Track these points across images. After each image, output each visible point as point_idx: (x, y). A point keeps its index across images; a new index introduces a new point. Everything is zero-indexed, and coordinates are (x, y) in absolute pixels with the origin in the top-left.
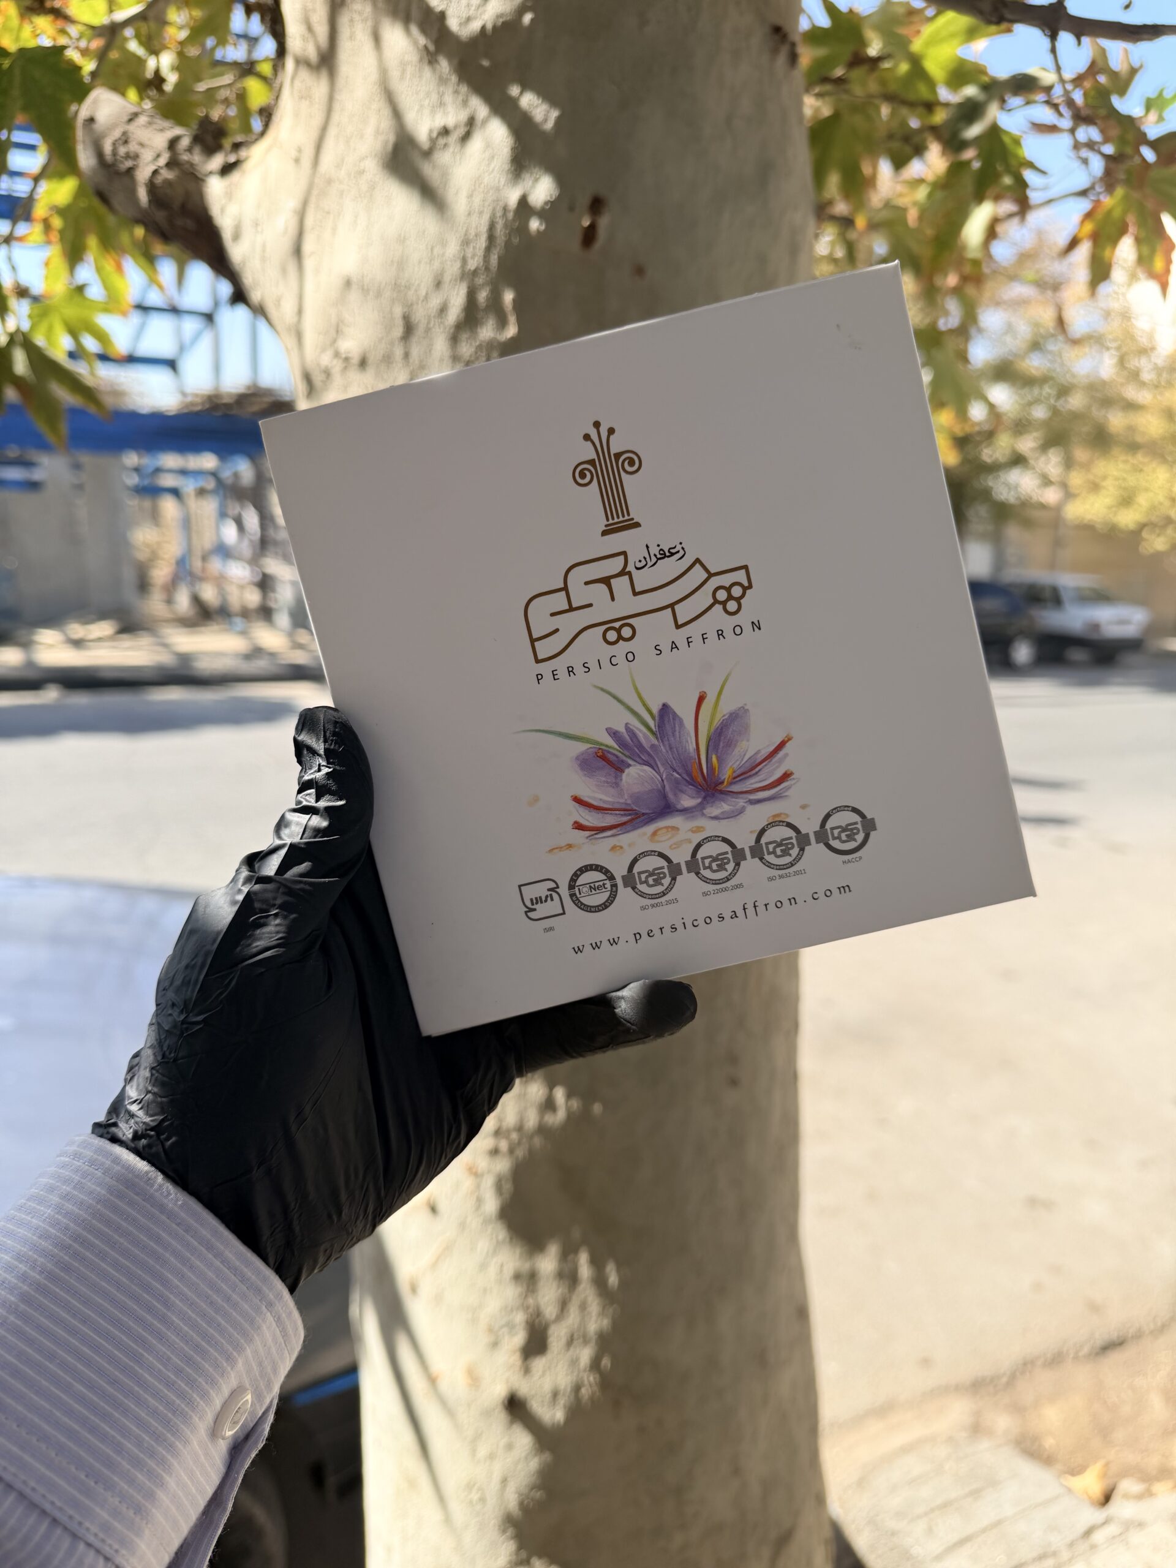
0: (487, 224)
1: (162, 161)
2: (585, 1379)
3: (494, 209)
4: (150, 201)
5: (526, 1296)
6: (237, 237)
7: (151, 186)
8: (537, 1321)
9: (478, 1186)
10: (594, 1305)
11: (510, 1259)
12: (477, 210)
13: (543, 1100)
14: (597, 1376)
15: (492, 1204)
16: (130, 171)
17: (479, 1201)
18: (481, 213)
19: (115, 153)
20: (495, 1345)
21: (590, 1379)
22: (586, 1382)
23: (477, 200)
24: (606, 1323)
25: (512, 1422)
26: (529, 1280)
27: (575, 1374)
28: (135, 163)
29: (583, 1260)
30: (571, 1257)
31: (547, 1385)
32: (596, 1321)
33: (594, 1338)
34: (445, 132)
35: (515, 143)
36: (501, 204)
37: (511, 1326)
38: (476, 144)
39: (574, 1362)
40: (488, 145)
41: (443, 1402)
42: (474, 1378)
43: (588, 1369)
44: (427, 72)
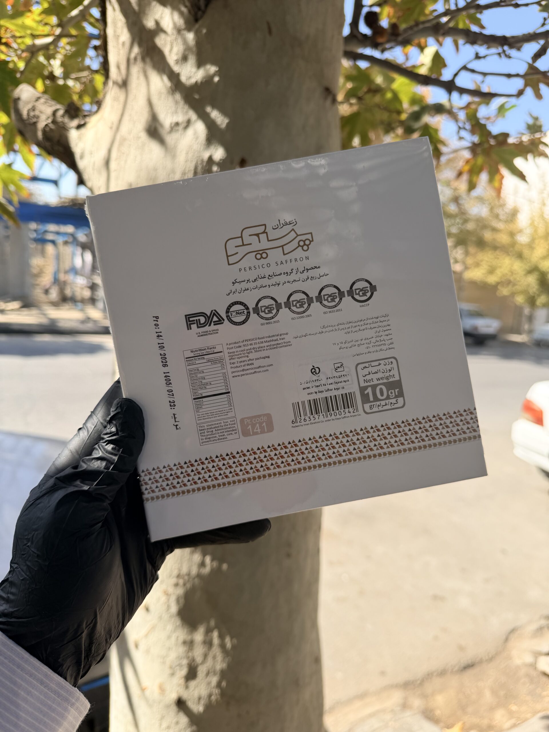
0: (194, 166)
1: (50, 121)
2: (214, 691)
3: (197, 160)
4: (43, 138)
5: (188, 652)
6: (82, 157)
7: (44, 131)
8: (193, 664)
9: (168, 600)
10: (220, 657)
11: (182, 634)
12: (190, 160)
13: (200, 562)
14: (219, 690)
15: (174, 609)
16: (35, 124)
17: (169, 607)
18: (192, 161)
19: (28, 114)
20: (173, 674)
21: (217, 691)
22: (214, 693)
23: (190, 155)
24: (224, 665)
25: (179, 711)
26: (190, 644)
27: (209, 689)
28: (37, 120)
29: (215, 634)
30: (210, 634)
31: (196, 694)
32: (220, 664)
33: (219, 673)
34: (177, 124)
35: (208, 132)
36: (201, 158)
37: (180, 665)
38: (190, 132)
39: (209, 683)
40: (195, 133)
41: (146, 700)
42: (162, 689)
43: (215, 687)
44: (171, 99)
